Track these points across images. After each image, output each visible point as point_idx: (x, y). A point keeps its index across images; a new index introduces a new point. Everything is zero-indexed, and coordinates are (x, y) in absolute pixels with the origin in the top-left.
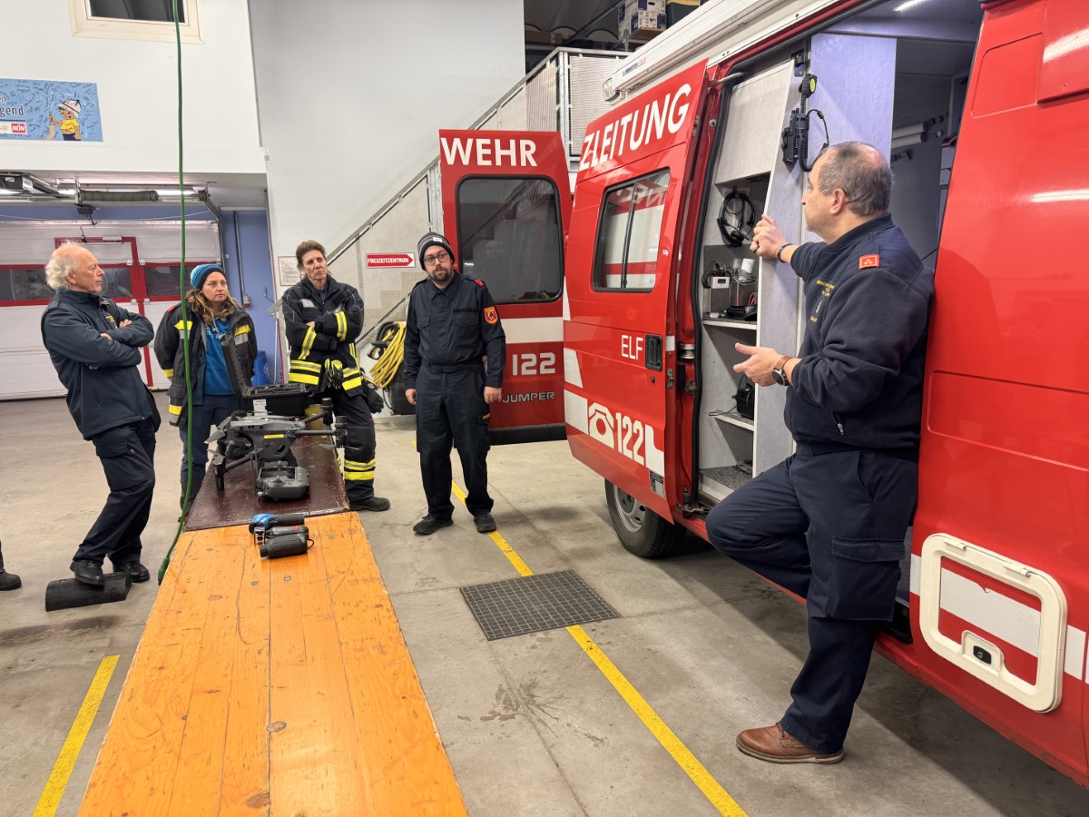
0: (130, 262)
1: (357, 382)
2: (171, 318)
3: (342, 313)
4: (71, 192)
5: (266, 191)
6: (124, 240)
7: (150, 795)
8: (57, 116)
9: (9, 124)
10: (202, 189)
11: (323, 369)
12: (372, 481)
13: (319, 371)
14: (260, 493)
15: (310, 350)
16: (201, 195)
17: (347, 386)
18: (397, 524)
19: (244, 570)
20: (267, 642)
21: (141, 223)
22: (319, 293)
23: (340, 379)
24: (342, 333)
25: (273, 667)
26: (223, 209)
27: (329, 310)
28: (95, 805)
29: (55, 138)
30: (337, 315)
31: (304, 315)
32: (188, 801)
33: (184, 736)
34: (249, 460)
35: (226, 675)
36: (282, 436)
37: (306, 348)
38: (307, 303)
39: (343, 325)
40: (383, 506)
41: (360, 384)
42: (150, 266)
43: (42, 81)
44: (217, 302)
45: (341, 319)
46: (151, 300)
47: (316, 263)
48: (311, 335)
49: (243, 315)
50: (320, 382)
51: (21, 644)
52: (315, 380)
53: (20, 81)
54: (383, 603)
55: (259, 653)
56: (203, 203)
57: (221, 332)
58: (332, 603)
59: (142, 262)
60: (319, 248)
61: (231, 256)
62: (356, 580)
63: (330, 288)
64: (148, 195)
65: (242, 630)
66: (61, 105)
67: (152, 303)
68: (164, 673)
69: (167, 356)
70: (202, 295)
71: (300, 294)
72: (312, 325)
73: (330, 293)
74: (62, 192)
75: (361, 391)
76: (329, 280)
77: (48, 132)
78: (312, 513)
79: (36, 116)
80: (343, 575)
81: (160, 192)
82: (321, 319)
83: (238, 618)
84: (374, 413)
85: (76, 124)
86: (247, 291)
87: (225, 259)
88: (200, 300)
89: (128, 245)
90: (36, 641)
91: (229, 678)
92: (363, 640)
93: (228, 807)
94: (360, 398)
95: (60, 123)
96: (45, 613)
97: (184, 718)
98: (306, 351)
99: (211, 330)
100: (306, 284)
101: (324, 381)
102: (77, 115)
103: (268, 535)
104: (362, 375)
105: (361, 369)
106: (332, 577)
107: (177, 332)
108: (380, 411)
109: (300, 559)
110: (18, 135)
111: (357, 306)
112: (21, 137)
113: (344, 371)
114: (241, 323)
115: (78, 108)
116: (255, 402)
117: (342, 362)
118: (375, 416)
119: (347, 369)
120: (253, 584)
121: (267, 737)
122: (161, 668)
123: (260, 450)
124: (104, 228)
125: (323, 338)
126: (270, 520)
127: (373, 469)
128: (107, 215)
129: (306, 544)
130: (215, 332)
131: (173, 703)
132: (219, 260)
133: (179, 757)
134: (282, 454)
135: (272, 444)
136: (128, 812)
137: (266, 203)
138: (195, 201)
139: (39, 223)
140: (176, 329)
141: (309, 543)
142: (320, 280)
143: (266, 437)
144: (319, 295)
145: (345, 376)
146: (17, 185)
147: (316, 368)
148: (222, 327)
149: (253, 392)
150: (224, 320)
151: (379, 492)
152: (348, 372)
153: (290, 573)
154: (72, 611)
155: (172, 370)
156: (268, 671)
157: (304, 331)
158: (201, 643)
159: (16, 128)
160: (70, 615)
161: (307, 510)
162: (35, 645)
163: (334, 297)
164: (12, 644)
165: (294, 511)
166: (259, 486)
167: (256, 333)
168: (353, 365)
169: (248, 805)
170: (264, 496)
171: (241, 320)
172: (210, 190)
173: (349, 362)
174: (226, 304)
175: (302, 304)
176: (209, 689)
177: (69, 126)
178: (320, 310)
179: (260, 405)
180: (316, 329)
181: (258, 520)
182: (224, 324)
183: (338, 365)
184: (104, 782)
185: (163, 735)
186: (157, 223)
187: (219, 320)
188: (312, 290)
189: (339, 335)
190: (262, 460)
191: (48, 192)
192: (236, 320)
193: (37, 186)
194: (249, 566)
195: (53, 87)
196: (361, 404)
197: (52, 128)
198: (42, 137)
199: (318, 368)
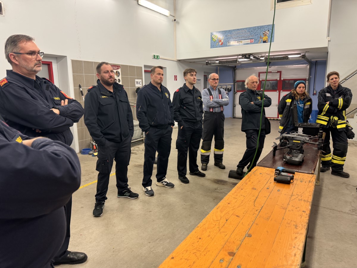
0: (278, 79)
1: (344, 126)
2: (285, 98)
3: (342, 99)
4: (263, 58)
5: (328, 53)
6: (278, 72)
7: (208, 237)
8: (262, 36)
9: (249, 40)
10: (303, 54)
11: (330, 119)
12: (343, 165)
13: (328, 120)
14: (284, 160)
15: (326, 112)
16: (303, 56)
17: (339, 127)
18: (350, 185)
19: (267, 183)
20: (261, 208)
21: (284, 66)
22: (333, 91)
23: (336, 124)
24: (340, 106)
25: (258, 216)
26: (312, 60)
27: (337, 98)
28: (195, 232)
29: (261, 43)
30: (339, 100)
31: (326, 99)
32: (215, 243)
33: (224, 225)
34: (286, 148)
35: (244, 213)
36: (299, 142)
37: (324, 111)
38: (328, 95)
39: (341, 104)
40: (347, 176)
41: (345, 127)
42: (284, 80)
43: (260, 26)
44: (300, 94)
45: (341, 101)
46: (283, 91)
47: (334, 80)
48: (327, 107)
49: (309, 98)
50: (327, 124)
51: (220, 184)
52: (325, 123)
53: (254, 27)
54: (306, 211)
55: (257, 211)
56: (303, 59)
57: (300, 104)
58: (288, 204)
59: (282, 79)
60: (337, 74)
61: (312, 77)
62: (301, 200)
63: (339, 89)
64: (286, 58)
65: (256, 202)
66: (264, 32)
67: (283, 92)
68: (229, 205)
69: (281, 110)
70: (296, 91)
71: (326, 91)
72: (328, 103)
73: (339, 91)
74: (261, 58)
75: (345, 130)
76: (339, 86)
77: (259, 41)
78: (299, 171)
79: (256, 37)
80: (298, 196)
81: (289, 56)
82: (332, 101)
83: (257, 198)
84: (349, 138)
85: (267, 38)
86: (316, 89)
87: (310, 77)
88: (295, 92)
89: (279, 74)
90: (223, 184)
91: (244, 214)
92: (291, 221)
93: (223, 251)
94: (344, 132)
95: (263, 38)
96: (228, 178)
97: (227, 220)
98: (324, 112)
99: (297, 103)
100: (329, 87)
101: (329, 124)
102: (268, 35)
103: (279, 174)
104: (347, 123)
105: (347, 121)
106: (294, 195)
107: (286, 103)
108: (352, 139)
109: (286, 186)
110: (251, 43)
111: (349, 97)
112: (252, 44)
113: (338, 121)
114: (308, 101)
115: (268, 33)
116: (299, 128)
117: (338, 118)
118: (349, 140)
119: (340, 120)
120: (267, 188)
121: (244, 237)
122: (229, 203)
123: (291, 145)
124: (273, 68)
125: (331, 108)
126: (283, 169)
127: (344, 161)
128: (274, 64)
129: (290, 181)
130: (299, 104)
131: (227, 214)
132: (308, 78)
133: (220, 230)
134: (298, 148)
135: (295, 144)
136: (201, 238)
137: (327, 57)
138: (301, 58)
139: (255, 68)
140: (286, 102)
141: (292, 181)
142: (335, 86)
143: (294, 141)
144: (334, 92)
145: (338, 123)
146: (249, 58)
147: (327, 118)
148: (301, 102)
149: (299, 125)
150: (302, 100)
151: (345, 170)
152: (340, 122)
153: (281, 189)
154: (234, 179)
155: (282, 115)
156: (256, 217)
157: (324, 105)
158: (243, 201)
159: (251, 41)
160: (233, 180)
161: (298, 169)
162: (223, 185)
163: (340, 93)
164: (218, 183)
165: (293, 169)
166: (284, 157)
167: (313, 105)
168: (343, 119)
169: (228, 253)
170: (285, 161)
171: (308, 100)
172: (307, 54)
173: (341, 118)
174: (304, 94)
175: (326, 95)
176: (237, 215)
177: (265, 38)
178: (333, 97)
179: (300, 130)
180: (329, 105)
181: (279, 168)
182: (302, 101)
183: (336, 118)
184: (201, 227)
185: (219, 222)
186: (289, 66)
187: (300, 100)
188: (331, 90)
189: (338, 107)
190: (291, 149)
191: (258, 59)
192: (306, 100)
193: (254, 57)
194: (269, 182)
195: (263, 27)
196: (344, 135)
197: (260, 40)
198: (257, 43)
199: (328, 119)
